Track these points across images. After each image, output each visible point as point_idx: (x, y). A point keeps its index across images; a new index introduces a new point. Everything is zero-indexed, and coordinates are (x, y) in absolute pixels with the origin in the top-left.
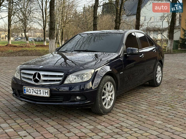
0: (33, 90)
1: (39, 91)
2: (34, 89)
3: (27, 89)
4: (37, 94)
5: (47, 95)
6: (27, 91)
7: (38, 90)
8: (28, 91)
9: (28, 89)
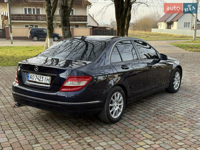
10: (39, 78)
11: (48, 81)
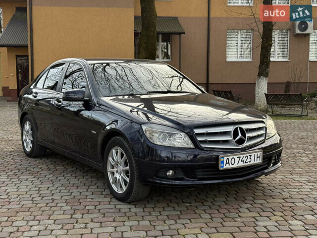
0: (240, 157)
1: (249, 157)
2: (242, 156)
3: (228, 159)
4: (246, 163)
5: (259, 161)
6: (226, 163)
7: (248, 155)
8: (229, 163)
9: (230, 158)
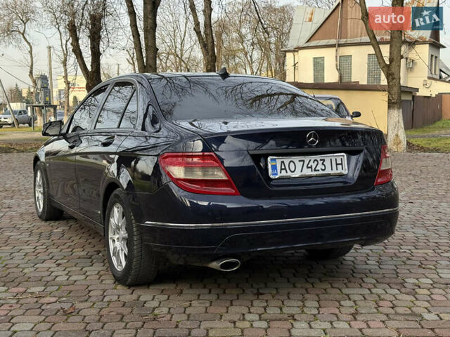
10: (311, 163)
11: (340, 167)
